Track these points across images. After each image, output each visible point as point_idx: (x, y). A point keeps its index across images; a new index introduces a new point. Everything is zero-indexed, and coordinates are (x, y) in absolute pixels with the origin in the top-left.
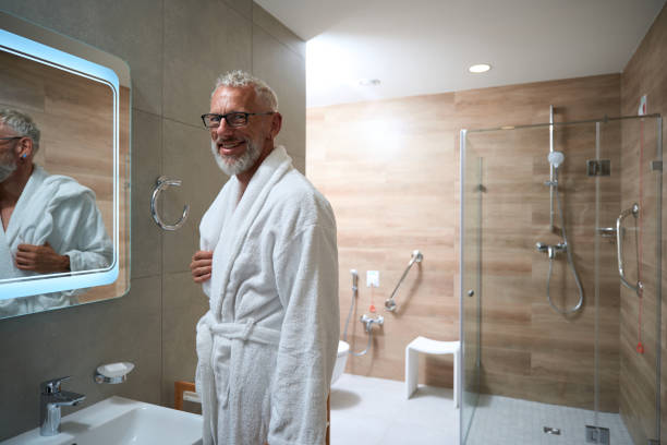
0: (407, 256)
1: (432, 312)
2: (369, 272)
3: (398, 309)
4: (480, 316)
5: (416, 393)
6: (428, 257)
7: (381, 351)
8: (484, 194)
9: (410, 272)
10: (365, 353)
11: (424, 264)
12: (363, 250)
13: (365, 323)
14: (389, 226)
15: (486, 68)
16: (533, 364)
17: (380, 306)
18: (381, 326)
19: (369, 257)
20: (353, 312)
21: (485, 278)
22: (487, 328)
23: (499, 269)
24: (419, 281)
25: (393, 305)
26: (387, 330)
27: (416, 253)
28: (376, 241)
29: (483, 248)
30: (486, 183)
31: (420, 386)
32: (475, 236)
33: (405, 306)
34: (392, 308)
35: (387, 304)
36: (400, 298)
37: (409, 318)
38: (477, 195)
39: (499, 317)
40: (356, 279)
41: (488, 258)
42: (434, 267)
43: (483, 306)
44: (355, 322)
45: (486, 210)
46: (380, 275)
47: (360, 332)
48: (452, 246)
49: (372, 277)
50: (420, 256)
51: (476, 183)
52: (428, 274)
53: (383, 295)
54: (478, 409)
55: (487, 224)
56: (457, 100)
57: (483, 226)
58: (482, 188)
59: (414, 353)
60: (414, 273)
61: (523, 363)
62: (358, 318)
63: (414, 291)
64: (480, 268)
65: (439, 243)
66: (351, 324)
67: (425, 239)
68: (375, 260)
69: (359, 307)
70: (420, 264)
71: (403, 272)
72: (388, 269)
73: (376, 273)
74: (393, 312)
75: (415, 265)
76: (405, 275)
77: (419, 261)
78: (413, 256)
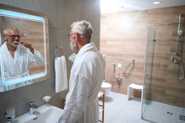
0: (130, 60)
1: (137, 77)
2: (118, 64)
3: (126, 75)
4: (151, 79)
5: (130, 99)
6: (136, 61)
7: (121, 86)
8: (155, 43)
9: (131, 65)
10: (116, 86)
12: (116, 57)
13: (117, 78)
14: (125, 51)
15: (159, 3)
16: (166, 93)
17: (121, 74)
18: (121, 79)
19: (119, 59)
20: (113, 75)
21: (154, 68)
22: (153, 82)
23: (158, 65)
24: (133, 67)
25: (125, 73)
26: (123, 80)
27: (133, 59)
28: (121, 55)
29: (154, 59)
30: (156, 39)
31: (132, 97)
32: (151, 55)
33: (129, 74)
35: (123, 73)
36: (128, 72)
37: (130, 78)
38: (153, 42)
39: (157, 79)
40: (114, 66)
41: (155, 62)
42: (138, 64)
43: (152, 76)
44: (114, 78)
45: (156, 47)
46: (122, 65)
47: (115, 80)
48: (144, 58)
49: (119, 65)
50: (134, 60)
51: (153, 39)
52: (136, 65)
53: (122, 71)
54: (148, 105)
55: (156, 51)
56: (149, 12)
57: (154, 52)
58: (155, 40)
59: (130, 88)
60: (132, 65)
61: (163, 93)
62: (115, 77)
63: (132, 70)
64: (152, 65)
65: (140, 57)
66: (113, 78)
67: (136, 55)
68: (121, 61)
69: (115, 74)
70: (134, 62)
71: (128, 65)
72: (124, 63)
73: (121, 64)
74: (125, 76)
75: (132, 63)
76: (129, 65)
77: (133, 61)
78: (132, 60)
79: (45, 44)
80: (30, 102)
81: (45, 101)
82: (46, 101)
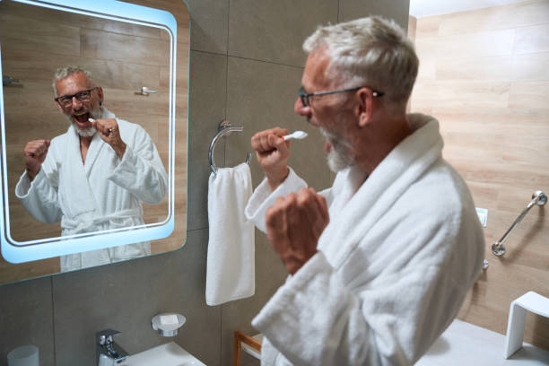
0: (526, 195)
3: (506, 256)
5: (518, 353)
7: (481, 298)
9: (528, 215)
11: (546, 207)
14: (507, 158)
18: (485, 271)
19: (478, 191)
24: (538, 227)
25: (502, 249)
26: (491, 275)
27: (538, 193)
28: (487, 175)
31: (524, 345)
33: (517, 253)
34: (500, 253)
35: (494, 247)
36: (512, 243)
37: (520, 268)
46: (490, 214)
50: (543, 197)
53: (490, 236)
59: (521, 311)
60: (533, 217)
63: (530, 237)
68: (486, 195)
70: (542, 207)
71: (519, 214)
72: (500, 208)
73: (486, 211)
74: (501, 257)
75: (536, 207)
76: (520, 218)
77: (542, 203)
78: (533, 197)
79: (172, 120)
80: (103, 333)
81: (160, 331)
82: (166, 334)
